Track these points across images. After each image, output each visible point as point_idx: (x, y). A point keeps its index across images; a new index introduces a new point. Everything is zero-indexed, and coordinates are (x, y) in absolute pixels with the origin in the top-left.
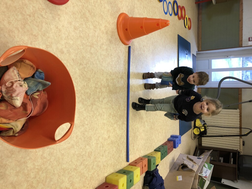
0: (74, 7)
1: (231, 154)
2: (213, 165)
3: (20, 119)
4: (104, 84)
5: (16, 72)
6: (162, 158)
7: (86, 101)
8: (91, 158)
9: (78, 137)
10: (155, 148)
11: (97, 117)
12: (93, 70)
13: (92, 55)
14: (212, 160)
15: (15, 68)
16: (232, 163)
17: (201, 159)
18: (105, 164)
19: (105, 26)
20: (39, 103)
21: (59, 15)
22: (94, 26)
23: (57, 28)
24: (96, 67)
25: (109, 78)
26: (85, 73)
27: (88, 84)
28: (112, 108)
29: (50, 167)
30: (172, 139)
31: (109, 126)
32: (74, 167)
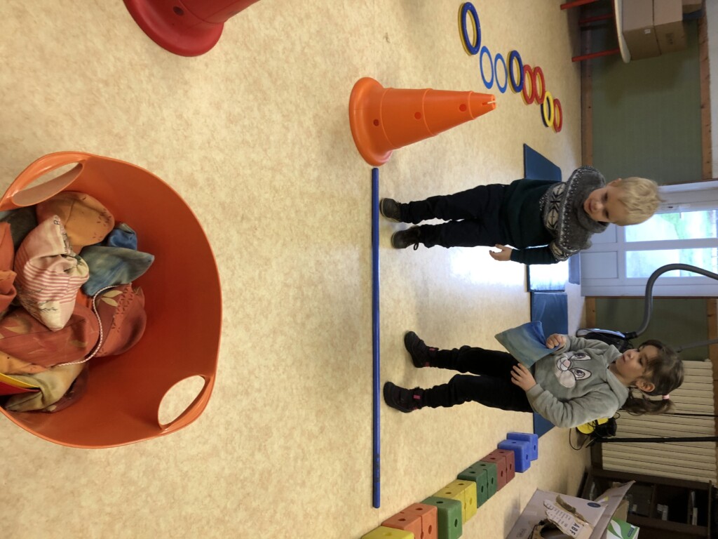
0: (228, 62)
1: (693, 494)
2: (638, 529)
3: (64, 363)
4: (310, 277)
5: (59, 230)
6: (481, 500)
7: (258, 323)
8: (266, 489)
9: (230, 427)
10: (459, 470)
11: (287, 368)
12: (277, 234)
13: (276, 195)
14: (634, 513)
15: (59, 220)
16: (694, 522)
17: (598, 506)
18: (309, 509)
19: (314, 117)
20: (119, 319)
21: (186, 83)
22: (283, 116)
23: (180, 117)
24: (289, 228)
25: (326, 260)
26: (256, 243)
27: (263, 273)
28: (332, 345)
29: (146, 511)
30: (510, 443)
31: (321, 396)
32: (217, 512)
